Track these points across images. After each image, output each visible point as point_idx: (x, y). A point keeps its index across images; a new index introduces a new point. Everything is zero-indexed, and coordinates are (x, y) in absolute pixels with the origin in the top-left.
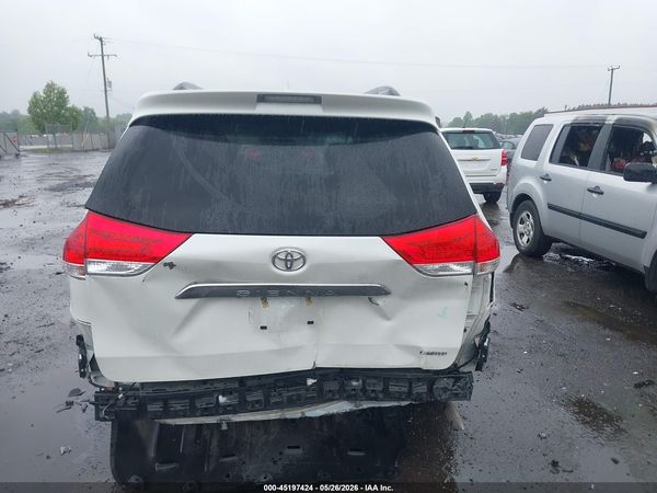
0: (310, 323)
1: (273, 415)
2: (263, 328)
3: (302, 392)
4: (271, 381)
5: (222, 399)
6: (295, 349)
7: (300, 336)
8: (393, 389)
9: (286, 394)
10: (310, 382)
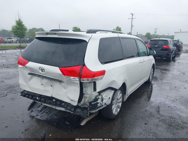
0: (51, 86)
1: (50, 106)
2: (42, 84)
3: (52, 102)
4: (45, 97)
5: (37, 98)
6: (48, 91)
7: (49, 88)
8: (68, 108)
9: (49, 101)
10: (54, 100)
